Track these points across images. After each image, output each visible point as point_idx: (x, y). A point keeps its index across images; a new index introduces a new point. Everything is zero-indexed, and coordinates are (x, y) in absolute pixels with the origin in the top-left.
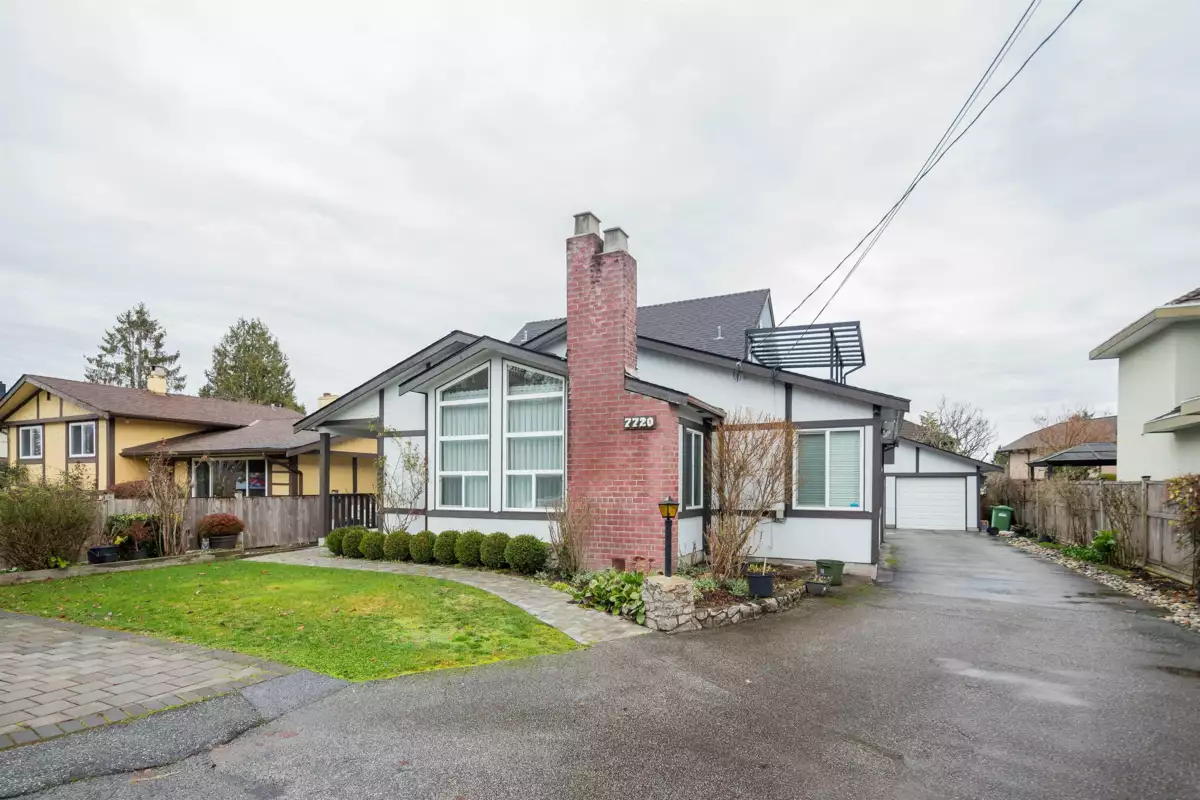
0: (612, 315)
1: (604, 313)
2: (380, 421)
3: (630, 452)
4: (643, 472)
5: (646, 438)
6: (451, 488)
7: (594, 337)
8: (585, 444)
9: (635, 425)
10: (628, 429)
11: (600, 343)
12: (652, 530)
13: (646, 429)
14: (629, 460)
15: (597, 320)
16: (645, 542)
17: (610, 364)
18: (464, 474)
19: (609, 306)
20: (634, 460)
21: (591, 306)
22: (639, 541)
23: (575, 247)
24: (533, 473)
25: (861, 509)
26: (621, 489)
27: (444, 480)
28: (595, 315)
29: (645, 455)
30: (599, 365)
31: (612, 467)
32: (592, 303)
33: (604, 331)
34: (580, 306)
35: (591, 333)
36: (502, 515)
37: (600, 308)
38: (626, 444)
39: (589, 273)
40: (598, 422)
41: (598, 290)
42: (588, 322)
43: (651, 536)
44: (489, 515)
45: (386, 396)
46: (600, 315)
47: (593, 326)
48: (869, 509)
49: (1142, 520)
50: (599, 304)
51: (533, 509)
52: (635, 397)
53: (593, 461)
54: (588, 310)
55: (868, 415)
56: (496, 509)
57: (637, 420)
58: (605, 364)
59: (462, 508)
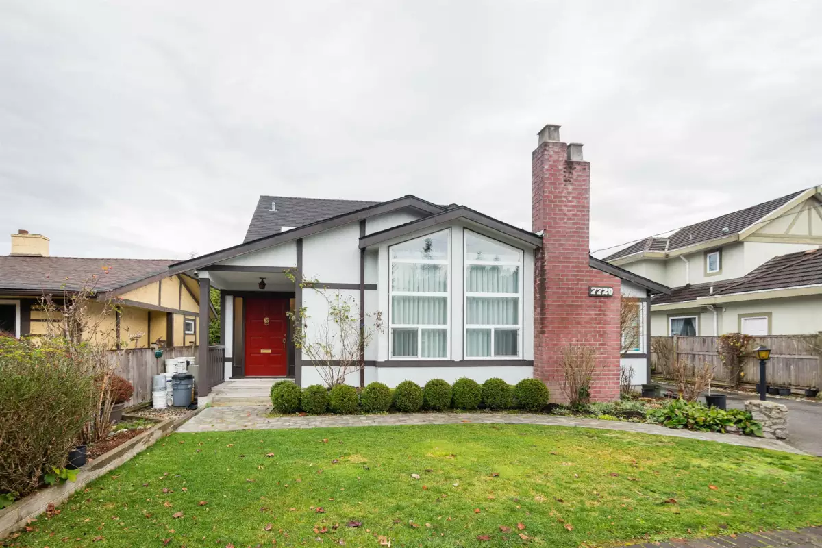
0: (580, 209)
1: (574, 206)
2: (297, 271)
3: (593, 313)
4: (603, 328)
5: (605, 303)
6: (404, 340)
7: (566, 223)
8: (559, 306)
9: (599, 293)
10: (592, 296)
11: (571, 228)
12: (609, 370)
13: (608, 296)
14: (592, 319)
15: (569, 211)
16: (604, 379)
17: (579, 245)
18: (420, 327)
19: (578, 202)
20: (596, 319)
21: (564, 199)
22: (599, 379)
23: (551, 149)
24: (492, 327)
25: (641, 352)
26: (586, 340)
27: (394, 331)
28: (566, 206)
29: (604, 315)
30: (570, 245)
31: (579, 323)
32: (565, 197)
33: (574, 219)
34: (555, 197)
35: (564, 219)
36: (463, 363)
37: (571, 202)
38: (590, 306)
39: (562, 172)
40: (569, 289)
41: (570, 188)
42: (560, 210)
43: (608, 375)
44: (451, 364)
46: (571, 206)
47: (565, 215)
48: (645, 352)
50: (570, 199)
51: (493, 357)
52: (597, 273)
53: (563, 319)
54: (562, 201)
56: (457, 358)
57: (601, 289)
58: (574, 245)
59: (420, 358)
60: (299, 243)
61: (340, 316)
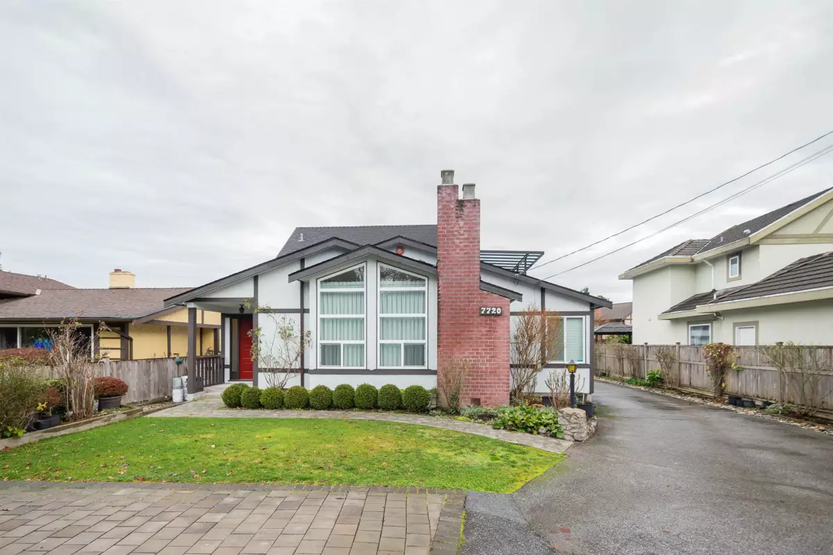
0: (471, 240)
1: (465, 239)
2: (254, 300)
3: (484, 330)
4: (493, 342)
5: (495, 321)
6: (330, 352)
7: (458, 253)
8: (451, 324)
9: (488, 312)
10: (483, 315)
11: (462, 257)
12: (500, 379)
13: (497, 315)
14: (483, 335)
15: (461, 243)
16: (495, 387)
17: (471, 272)
18: (342, 342)
19: (469, 235)
20: (487, 335)
21: (456, 233)
22: (490, 387)
23: (443, 192)
24: (402, 342)
25: (584, 362)
26: (477, 353)
27: (324, 347)
28: (457, 239)
29: (494, 332)
30: (462, 272)
31: (471, 338)
32: (456, 231)
33: (465, 250)
34: (448, 232)
35: (455, 250)
36: (377, 372)
37: (463, 235)
38: (481, 324)
39: (454, 210)
40: (461, 309)
41: (461, 223)
42: (453, 243)
43: (499, 383)
44: (367, 372)
45: (261, 282)
46: (462, 239)
47: (457, 246)
48: (588, 362)
49: (677, 364)
50: (462, 232)
51: (402, 367)
52: (488, 294)
53: (456, 335)
54: (454, 235)
55: (587, 309)
56: (372, 368)
57: (490, 309)
58: (466, 272)
59: (342, 367)
60: (256, 278)
61: (285, 335)
